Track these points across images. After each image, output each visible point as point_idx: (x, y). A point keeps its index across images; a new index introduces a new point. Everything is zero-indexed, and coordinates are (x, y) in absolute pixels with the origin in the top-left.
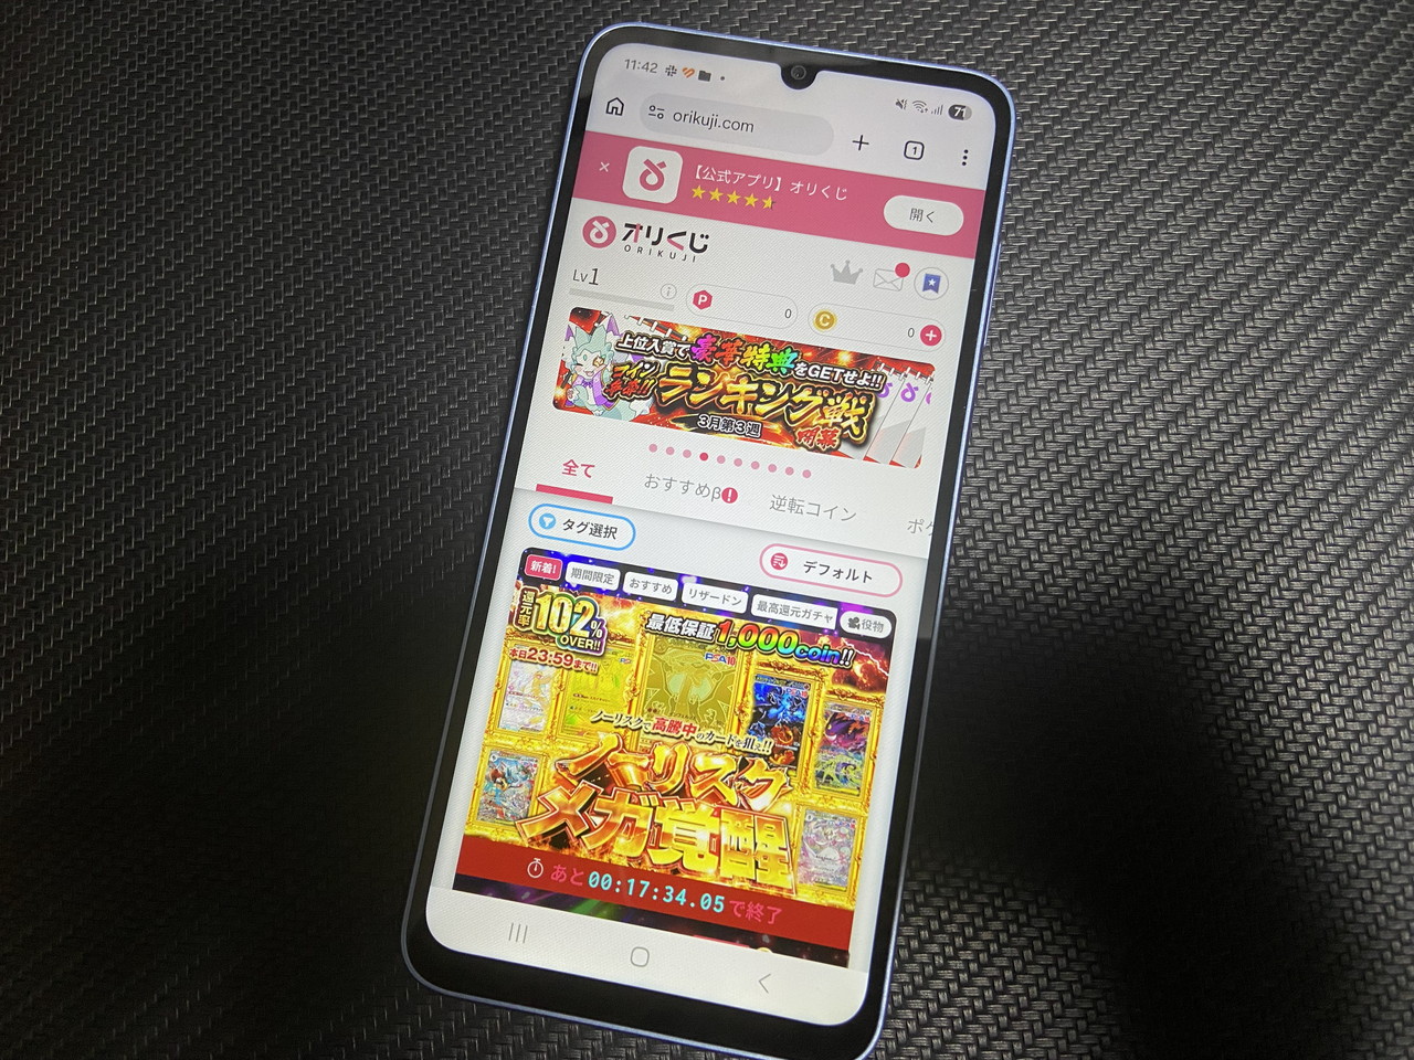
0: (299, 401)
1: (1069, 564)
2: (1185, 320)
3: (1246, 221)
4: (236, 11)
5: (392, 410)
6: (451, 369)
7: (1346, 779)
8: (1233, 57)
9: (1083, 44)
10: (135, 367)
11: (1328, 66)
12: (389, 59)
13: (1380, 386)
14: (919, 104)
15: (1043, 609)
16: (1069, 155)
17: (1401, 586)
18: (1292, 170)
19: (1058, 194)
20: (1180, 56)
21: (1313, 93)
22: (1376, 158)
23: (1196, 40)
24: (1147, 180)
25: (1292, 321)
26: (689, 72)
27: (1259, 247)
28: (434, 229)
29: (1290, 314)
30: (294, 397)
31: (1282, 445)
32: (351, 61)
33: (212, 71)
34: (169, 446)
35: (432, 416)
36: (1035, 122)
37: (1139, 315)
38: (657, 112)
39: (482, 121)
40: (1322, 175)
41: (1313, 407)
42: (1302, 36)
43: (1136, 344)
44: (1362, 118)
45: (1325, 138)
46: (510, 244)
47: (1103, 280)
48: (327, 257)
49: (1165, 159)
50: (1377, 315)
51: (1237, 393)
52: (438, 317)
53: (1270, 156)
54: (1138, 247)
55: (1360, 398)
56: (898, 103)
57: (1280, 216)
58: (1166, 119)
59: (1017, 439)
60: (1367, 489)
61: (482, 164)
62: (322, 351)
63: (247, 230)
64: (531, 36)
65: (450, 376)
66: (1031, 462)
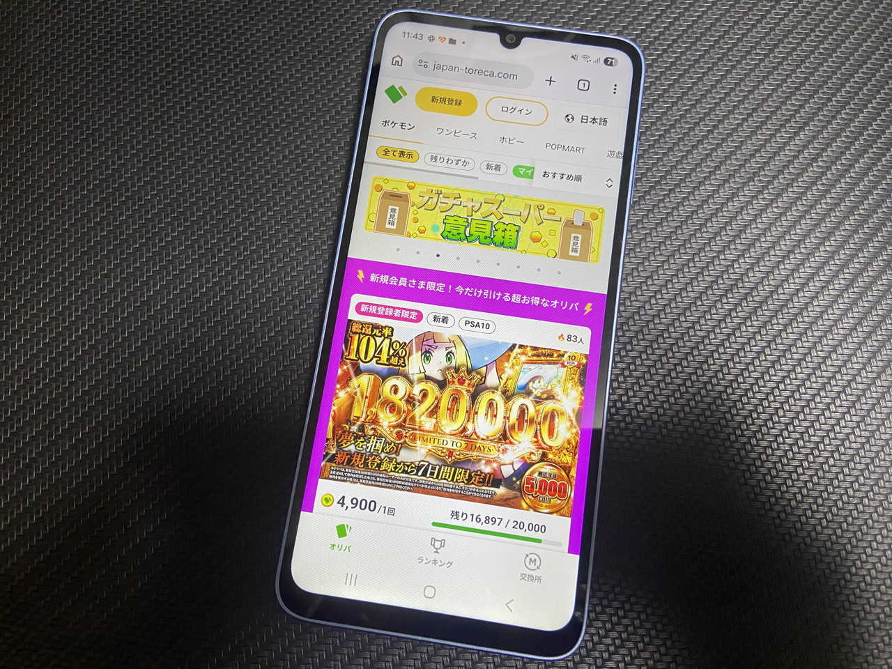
0: (200, 248)
1: (687, 339)
2: (751, 188)
3: (785, 127)
4: (154, 7)
5: (260, 252)
6: (296, 226)
7: (863, 467)
8: (772, 29)
9: (682, 22)
10: (93, 228)
11: (829, 35)
12: (252, 35)
13: (871, 226)
14: (585, 57)
15: (673, 367)
18: (811, 97)
19: (671, 113)
20: (740, 29)
21: (821, 51)
22: (860, 89)
23: (750, 20)
24: (724, 103)
25: (816, 187)
26: (442, 39)
27: (793, 143)
28: (284, 139)
29: (814, 183)
30: (196, 246)
31: (813, 263)
32: (228, 36)
34: (116, 278)
35: (285, 256)
36: (655, 69)
37: (723, 185)
38: (423, 64)
39: (312, 72)
40: (830, 100)
41: (831, 239)
43: (722, 203)
45: (830, 77)
46: (332, 147)
48: (216, 158)
49: (735, 91)
50: (866, 183)
52: (287, 194)
53: (798, 88)
54: (721, 144)
55: (859, 233)
56: (573, 57)
57: (806, 124)
58: (733, 67)
59: (652, 262)
61: (313, 99)
62: (214, 216)
63: (164, 142)
64: (341, 20)
65: (296, 231)
66: (661, 277)
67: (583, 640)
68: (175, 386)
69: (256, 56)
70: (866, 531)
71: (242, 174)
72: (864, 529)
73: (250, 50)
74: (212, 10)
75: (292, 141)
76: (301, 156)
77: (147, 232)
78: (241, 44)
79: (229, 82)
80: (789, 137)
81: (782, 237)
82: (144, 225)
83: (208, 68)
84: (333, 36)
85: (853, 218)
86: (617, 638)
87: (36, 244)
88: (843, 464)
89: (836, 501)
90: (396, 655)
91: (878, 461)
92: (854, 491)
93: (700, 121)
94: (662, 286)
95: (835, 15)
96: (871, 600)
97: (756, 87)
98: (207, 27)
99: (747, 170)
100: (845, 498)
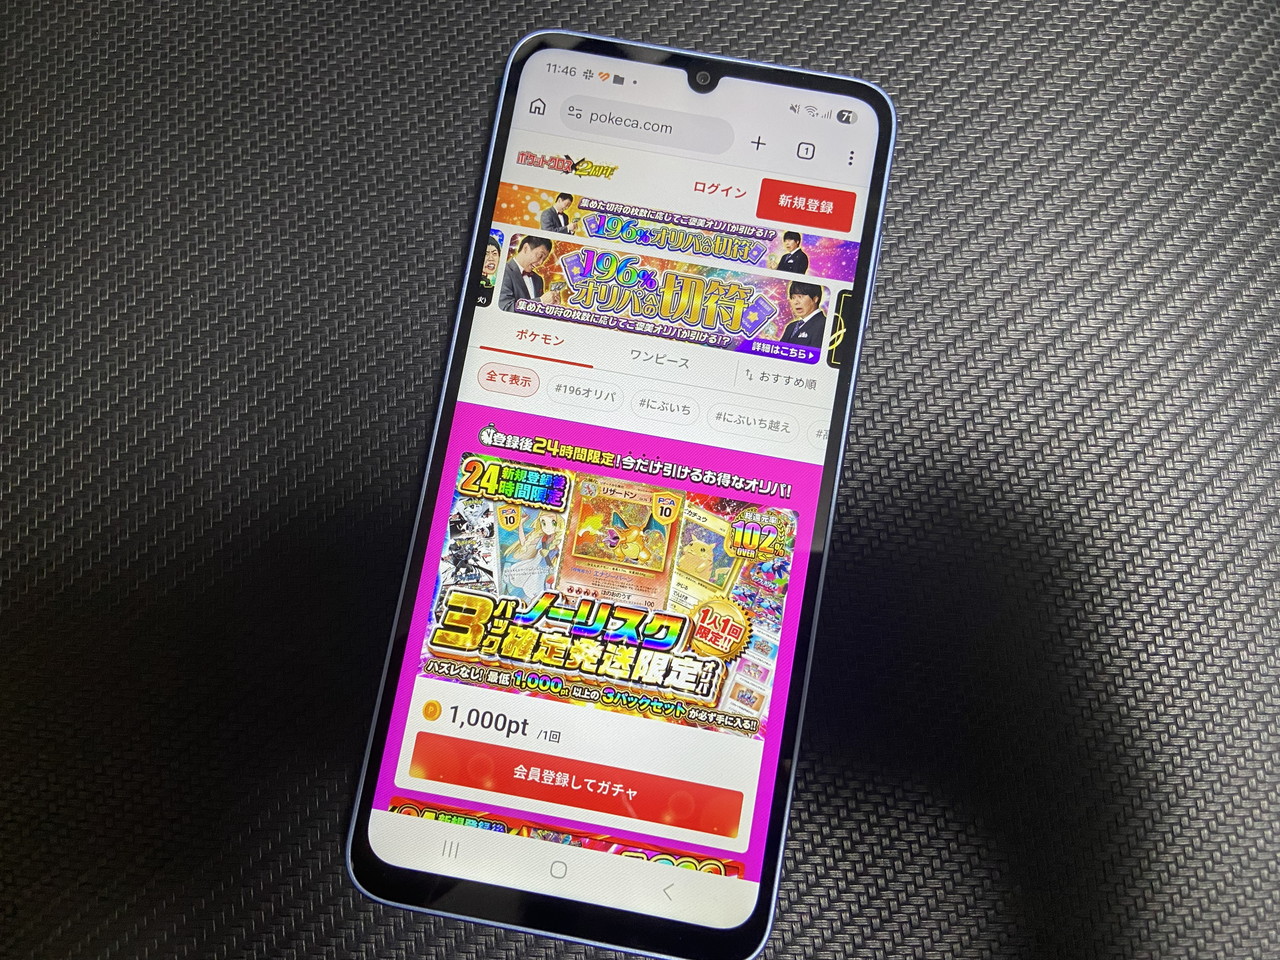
2: (1043, 305)
4: (190, 11)
5: (335, 379)
6: (388, 343)
7: (1176, 711)
8: (1090, 66)
9: (957, 53)
10: (100, 338)
11: (1174, 77)
13: (1213, 364)
14: (811, 109)
16: (944, 155)
17: (1228, 542)
18: (1141, 170)
19: (933, 190)
20: (1043, 65)
21: (1161, 101)
22: (1214, 160)
24: (1012, 178)
25: (1137, 306)
26: (604, 76)
27: (1109, 239)
28: (373, 214)
29: (1136, 300)
30: (245, 368)
31: (1125, 417)
33: (170, 65)
34: (131, 411)
35: (372, 385)
36: (914, 124)
37: (1002, 300)
38: (575, 112)
39: (416, 116)
40: (1167, 175)
41: (1154, 383)
42: (1152, 48)
44: (1203, 123)
45: (1169, 141)
46: (442, 229)
47: (971, 268)
48: (275, 239)
49: (1029, 159)
50: (1212, 301)
51: (1088, 370)
52: (377, 295)
53: (1121, 157)
54: (1003, 239)
55: (1195, 375)
56: (792, 108)
58: (1029, 123)
59: (894, 410)
60: (1200, 456)
61: (416, 156)
62: (271, 325)
64: (461, 38)
66: (906, 431)
67: (769, 938)
69: (335, 89)
70: (1175, 800)
71: (312, 264)
72: (1172, 799)
73: (327, 80)
74: (273, 17)
76: (397, 240)
77: (176, 346)
78: (314, 71)
79: (296, 127)
80: (1104, 230)
82: (172, 335)
83: (266, 106)
85: (1189, 352)
87: (20, 359)
95: (1185, 46)
96: (1175, 896)
99: (1039, 278)
100: (1148, 754)
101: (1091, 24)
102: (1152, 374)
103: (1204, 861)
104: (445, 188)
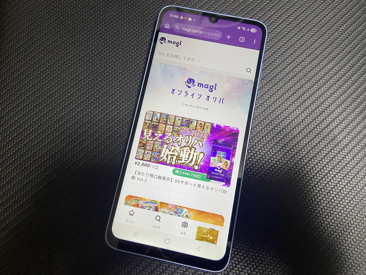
0: (84, 97)
1: (279, 145)
2: (309, 85)
3: (324, 61)
5: (107, 100)
6: (123, 90)
7: (348, 201)
8: (321, 20)
9: (284, 16)
10: (42, 87)
11: (344, 24)
12: (110, 13)
13: (357, 103)
16: (280, 43)
17: (362, 153)
18: (335, 49)
19: (277, 52)
20: (308, 20)
21: (341, 30)
22: (356, 46)
24: (299, 50)
25: (335, 86)
27: (327, 67)
28: (120, 55)
30: (82, 96)
31: (332, 117)
33: (65, 14)
34: (49, 107)
35: (118, 102)
36: (272, 34)
37: (297, 83)
38: (178, 28)
39: (133, 29)
40: (343, 50)
41: (340, 107)
42: (338, 16)
44: (353, 36)
45: (343, 41)
46: (139, 59)
47: (288, 74)
48: (92, 61)
49: (304, 45)
50: (356, 85)
51: (321, 103)
52: (120, 77)
53: (330, 45)
54: (297, 66)
55: (352, 106)
57: (332, 60)
58: (304, 35)
59: (266, 113)
60: (354, 128)
61: (132, 40)
62: (90, 85)
63: (72, 54)
65: (122, 92)
66: (269, 119)
68: (70, 152)
69: (111, 21)
70: (348, 228)
71: (102, 68)
72: (347, 227)
73: (109, 19)
75: (123, 56)
76: (126, 62)
77: (63, 90)
78: (105, 16)
79: (99, 31)
80: (325, 65)
81: (320, 105)
82: (62, 87)
83: (91, 25)
84: (142, 15)
85: (350, 99)
86: (242, 265)
88: (340, 200)
89: (336, 215)
90: (152, 266)
91: (354, 199)
92: (344, 211)
93: (289, 57)
94: (269, 123)
97: (313, 44)
98: (92, 9)
99: (307, 77)
100: (340, 214)
101: (321, 9)
102: (340, 105)
103: (357, 246)
104: (140, 48)
